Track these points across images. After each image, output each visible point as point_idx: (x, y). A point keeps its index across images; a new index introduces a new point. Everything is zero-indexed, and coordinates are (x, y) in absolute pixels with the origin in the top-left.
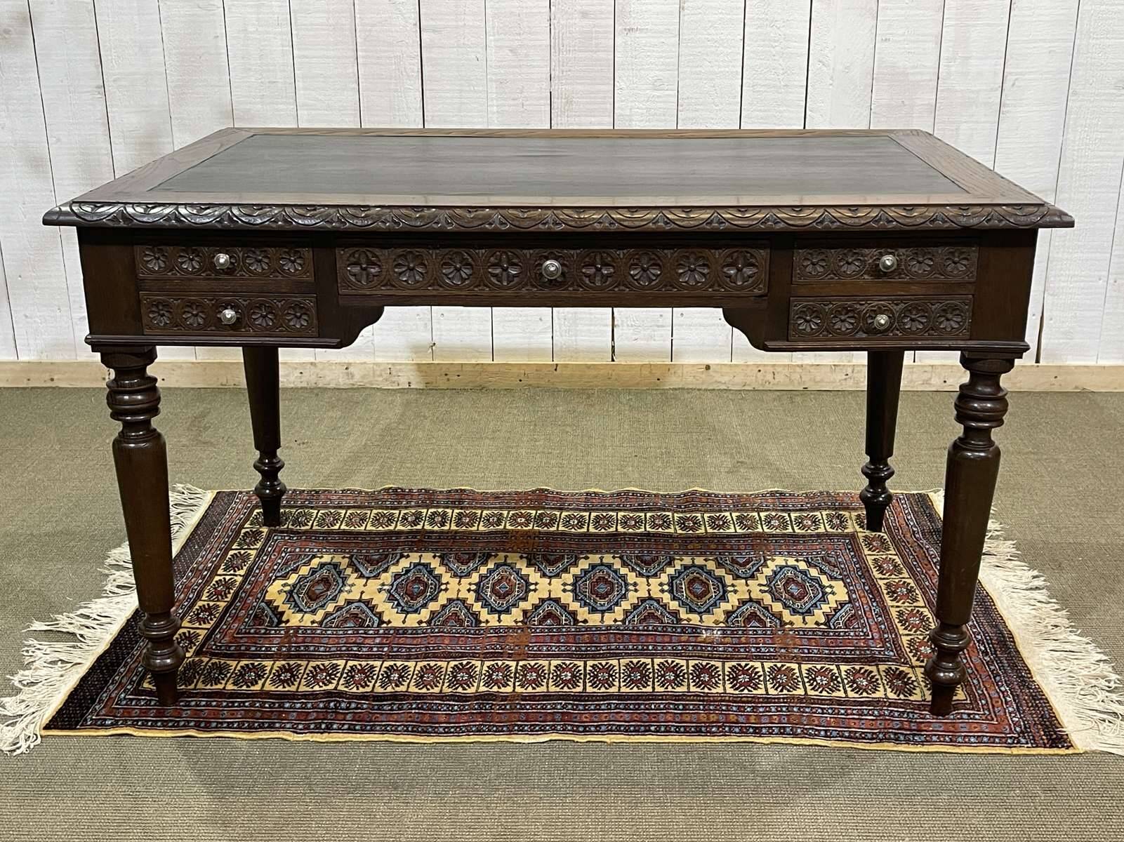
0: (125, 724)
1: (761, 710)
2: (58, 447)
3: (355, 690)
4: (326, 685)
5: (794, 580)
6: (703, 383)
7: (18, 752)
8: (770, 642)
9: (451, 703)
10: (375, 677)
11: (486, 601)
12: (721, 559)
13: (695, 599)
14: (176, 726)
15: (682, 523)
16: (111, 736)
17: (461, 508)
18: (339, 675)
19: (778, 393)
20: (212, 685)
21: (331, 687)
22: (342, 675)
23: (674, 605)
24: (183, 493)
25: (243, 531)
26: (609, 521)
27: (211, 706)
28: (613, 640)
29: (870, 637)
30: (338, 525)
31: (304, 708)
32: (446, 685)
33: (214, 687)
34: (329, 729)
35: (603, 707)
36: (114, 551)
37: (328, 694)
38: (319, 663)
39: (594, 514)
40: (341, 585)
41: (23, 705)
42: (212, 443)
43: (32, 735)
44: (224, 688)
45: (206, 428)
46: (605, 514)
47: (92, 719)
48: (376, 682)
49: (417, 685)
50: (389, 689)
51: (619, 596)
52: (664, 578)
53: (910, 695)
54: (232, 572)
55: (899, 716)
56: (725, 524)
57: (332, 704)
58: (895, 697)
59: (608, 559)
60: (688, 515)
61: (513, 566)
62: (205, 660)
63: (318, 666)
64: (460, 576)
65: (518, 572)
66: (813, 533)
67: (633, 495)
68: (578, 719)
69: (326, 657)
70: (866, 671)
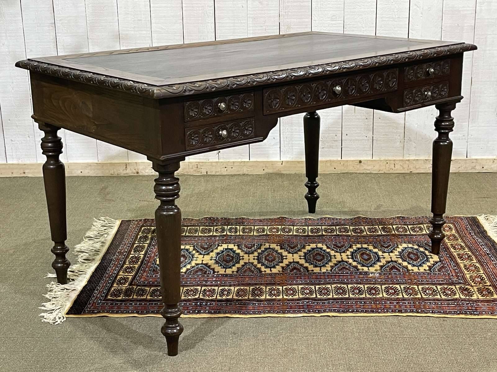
0: (104, 312)
1: (401, 303)
2: (36, 203)
3: (208, 298)
4: (194, 296)
5: (412, 253)
6: (358, 170)
7: (56, 323)
8: (403, 277)
9: (254, 302)
10: (216, 293)
11: (263, 263)
12: (376, 245)
13: (365, 261)
14: (128, 312)
15: (354, 230)
16: (98, 317)
17: (244, 226)
18: (199, 292)
19: (397, 174)
20: (140, 297)
21: (197, 297)
22: (200, 292)
23: (355, 264)
24: (105, 221)
25: (139, 236)
26: (318, 230)
27: (142, 305)
28: (327, 278)
29: (451, 275)
30: (185, 233)
31: (186, 305)
32: (250, 296)
33: (142, 297)
34: (199, 312)
35: (326, 303)
36: (77, 246)
37: (196, 299)
38: (188, 288)
39: (310, 228)
40: (192, 258)
41: (54, 305)
42: (113, 200)
43: (61, 317)
44: (146, 298)
45: (108, 194)
46: (315, 227)
47: (87, 311)
48: (217, 295)
49: (237, 296)
50: (224, 297)
51: (328, 260)
52: (348, 253)
53: (471, 297)
54: (138, 253)
55: (467, 305)
56: (376, 230)
57: (198, 303)
58: (464, 297)
59: (320, 245)
60: (357, 227)
61: (273, 249)
62: (135, 287)
63: (188, 289)
64: (248, 253)
65: (277, 251)
66: (420, 234)
67: (328, 219)
68: (315, 307)
69: (191, 286)
70: (450, 288)
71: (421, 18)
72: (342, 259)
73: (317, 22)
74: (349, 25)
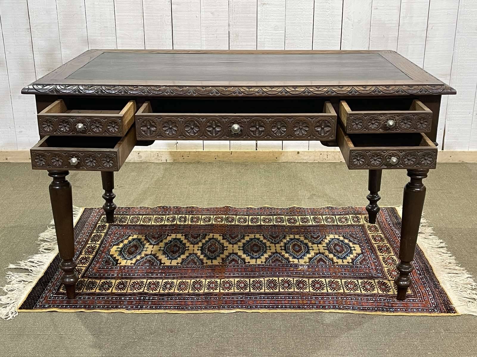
0: (54, 307)
3: (151, 292)
4: (139, 290)
5: (338, 245)
6: (296, 160)
7: (9, 319)
8: (328, 270)
9: (193, 297)
10: (160, 286)
11: (206, 254)
12: (306, 236)
13: (296, 253)
14: (76, 308)
15: (289, 221)
16: (48, 312)
17: (193, 215)
18: (144, 286)
19: (329, 164)
20: (90, 290)
21: (141, 291)
23: (287, 255)
25: (98, 225)
26: (257, 220)
27: (90, 299)
28: (261, 270)
29: (371, 268)
30: (139, 222)
31: (130, 299)
32: (190, 289)
34: (141, 308)
35: (258, 298)
36: (41, 234)
37: (140, 294)
40: (142, 248)
41: (9, 299)
43: (14, 312)
44: (95, 292)
46: (255, 217)
47: (39, 305)
48: (160, 288)
49: (178, 290)
50: (166, 291)
51: (263, 252)
53: (388, 292)
54: (94, 243)
55: (384, 301)
56: (308, 221)
57: (142, 298)
58: (382, 293)
59: (257, 236)
60: (292, 217)
61: (216, 240)
62: (86, 280)
63: (135, 282)
64: (194, 244)
65: (219, 242)
66: (346, 224)
67: (267, 209)
68: (247, 303)
69: (138, 278)
70: (370, 282)
71: (352, 29)
72: (276, 251)
73: (262, 31)
74: (289, 34)
